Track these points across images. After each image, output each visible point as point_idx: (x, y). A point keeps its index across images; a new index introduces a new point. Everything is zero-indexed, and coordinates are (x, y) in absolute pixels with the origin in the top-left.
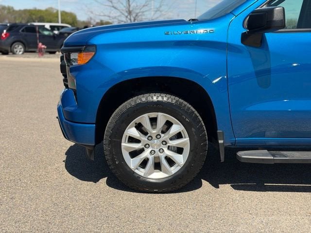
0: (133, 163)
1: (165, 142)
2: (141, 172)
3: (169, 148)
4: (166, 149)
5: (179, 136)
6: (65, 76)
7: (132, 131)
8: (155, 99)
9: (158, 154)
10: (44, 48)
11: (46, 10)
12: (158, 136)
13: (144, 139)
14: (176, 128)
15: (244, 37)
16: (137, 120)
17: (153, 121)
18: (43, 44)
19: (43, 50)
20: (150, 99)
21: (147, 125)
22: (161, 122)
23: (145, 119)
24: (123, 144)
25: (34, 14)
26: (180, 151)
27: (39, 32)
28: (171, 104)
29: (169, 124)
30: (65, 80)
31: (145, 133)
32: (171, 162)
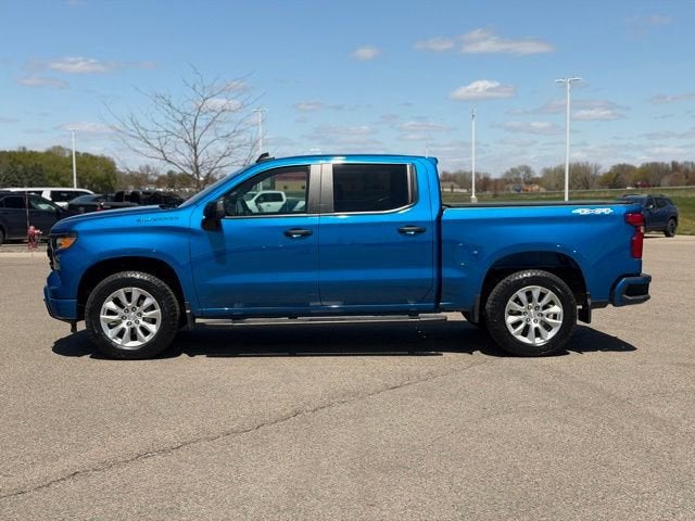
0: (110, 333)
1: (140, 314)
2: (118, 341)
3: (144, 319)
4: (141, 321)
5: (152, 308)
6: (51, 259)
7: (110, 305)
8: (138, 276)
9: (134, 325)
10: (38, 234)
11: (48, 153)
12: (133, 309)
13: (121, 311)
14: (149, 301)
15: (204, 223)
16: (114, 294)
17: (129, 296)
18: (36, 228)
19: (36, 237)
20: (125, 276)
21: (124, 300)
22: (135, 297)
23: (121, 294)
24: (102, 316)
25: (20, 163)
26: (153, 321)
27: (30, 206)
28: (142, 280)
29: (142, 298)
30: (52, 263)
31: (122, 306)
32: (146, 332)
